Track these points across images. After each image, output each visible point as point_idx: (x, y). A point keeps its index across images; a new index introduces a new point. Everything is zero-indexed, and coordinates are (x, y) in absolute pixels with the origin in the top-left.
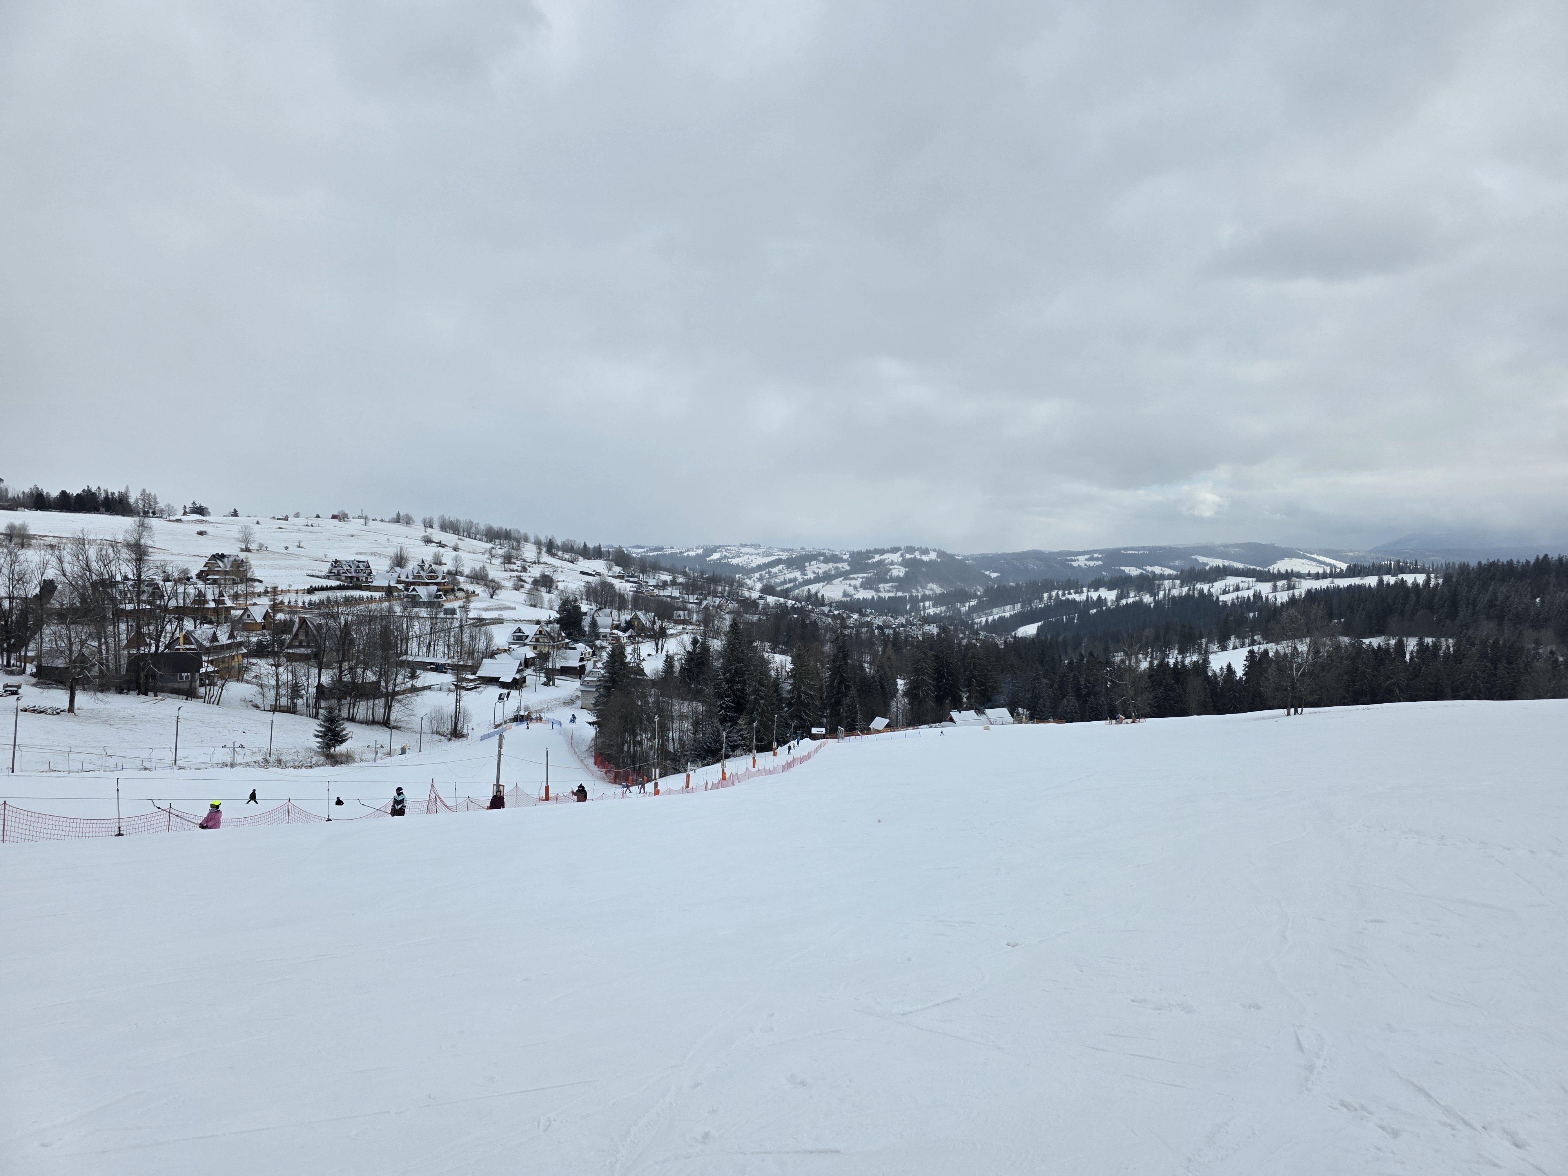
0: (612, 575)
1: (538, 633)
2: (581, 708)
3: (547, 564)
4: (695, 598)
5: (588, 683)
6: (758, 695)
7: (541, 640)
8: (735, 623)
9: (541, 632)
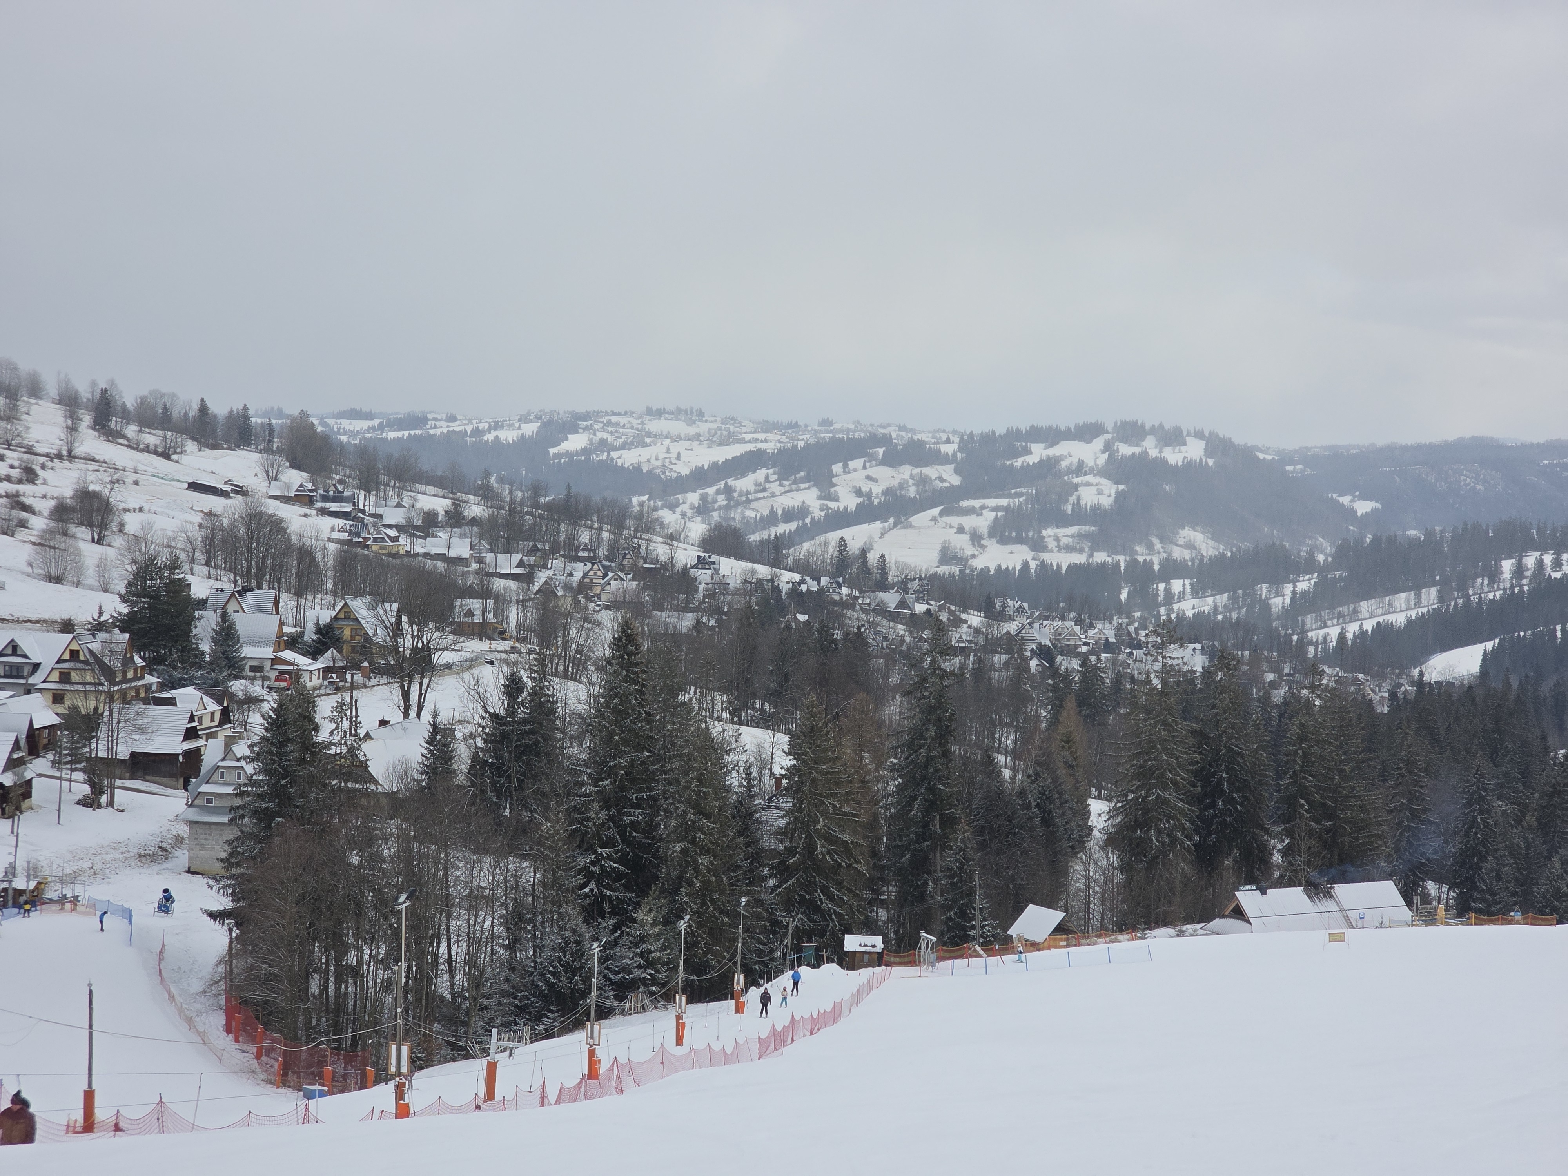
0: (279, 494)
1: (67, 656)
2: (189, 871)
3: (94, 460)
4: (515, 563)
5: (209, 801)
6: (693, 841)
7: (75, 677)
8: (627, 635)
9: (74, 655)
